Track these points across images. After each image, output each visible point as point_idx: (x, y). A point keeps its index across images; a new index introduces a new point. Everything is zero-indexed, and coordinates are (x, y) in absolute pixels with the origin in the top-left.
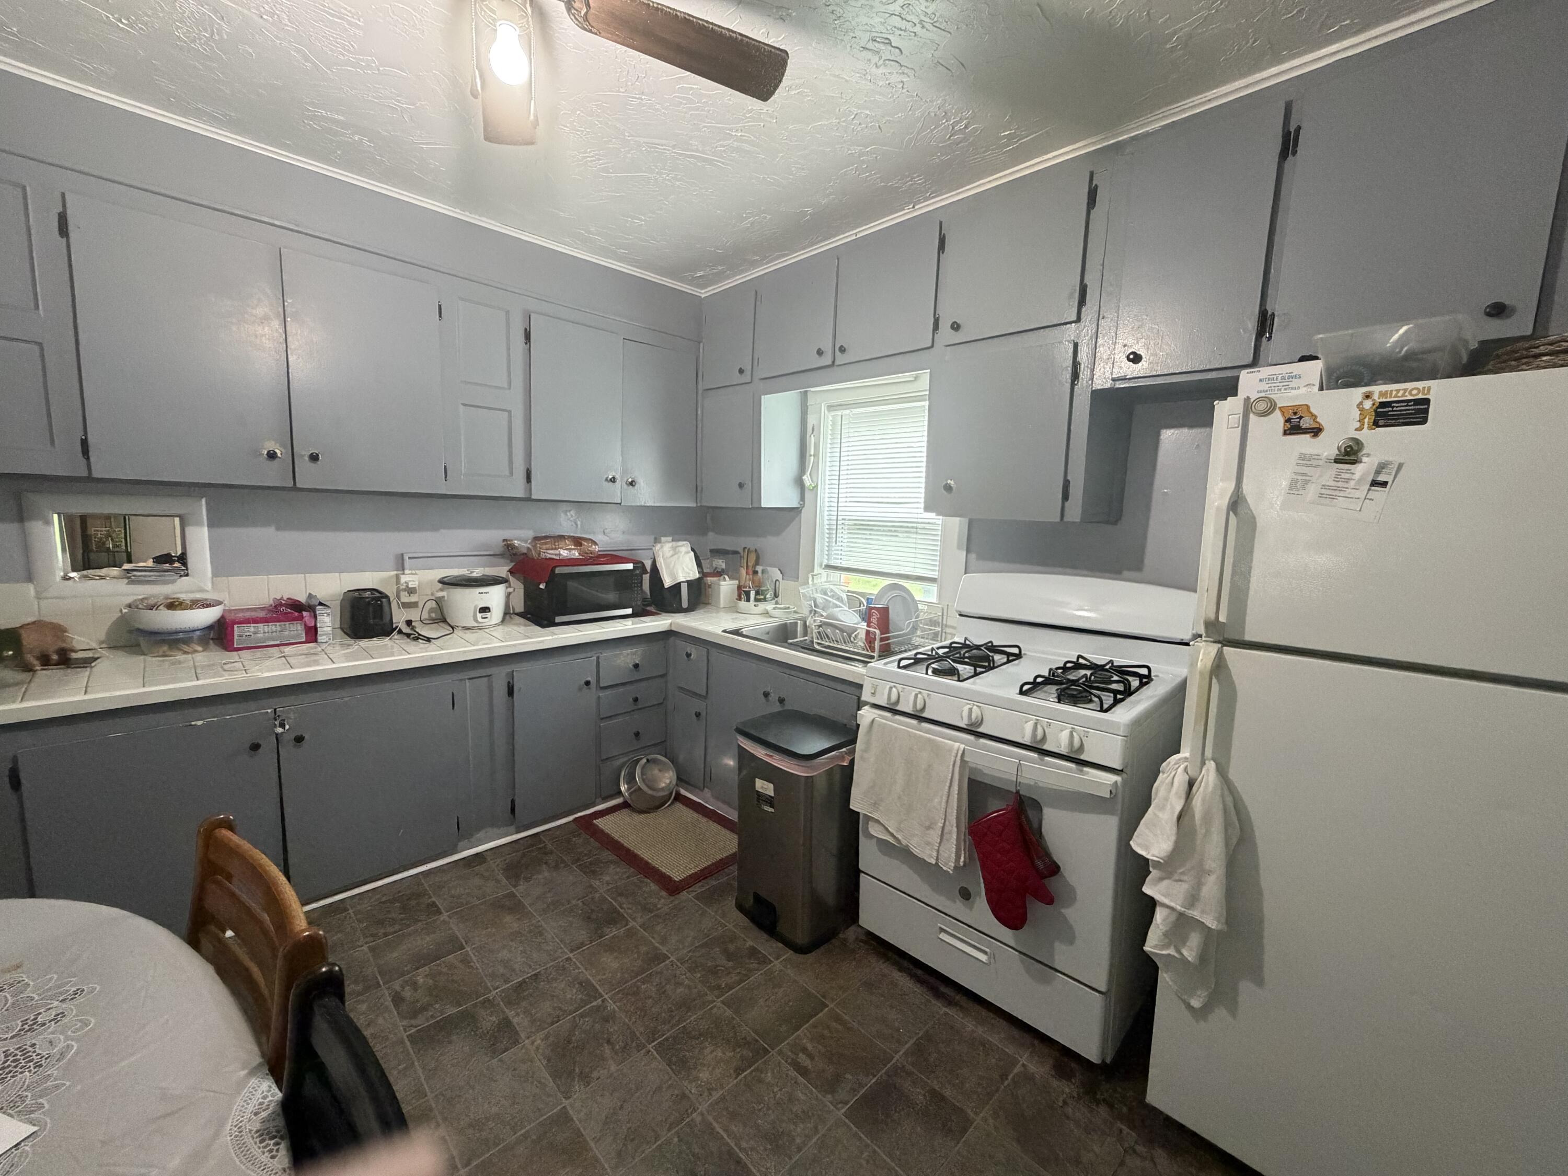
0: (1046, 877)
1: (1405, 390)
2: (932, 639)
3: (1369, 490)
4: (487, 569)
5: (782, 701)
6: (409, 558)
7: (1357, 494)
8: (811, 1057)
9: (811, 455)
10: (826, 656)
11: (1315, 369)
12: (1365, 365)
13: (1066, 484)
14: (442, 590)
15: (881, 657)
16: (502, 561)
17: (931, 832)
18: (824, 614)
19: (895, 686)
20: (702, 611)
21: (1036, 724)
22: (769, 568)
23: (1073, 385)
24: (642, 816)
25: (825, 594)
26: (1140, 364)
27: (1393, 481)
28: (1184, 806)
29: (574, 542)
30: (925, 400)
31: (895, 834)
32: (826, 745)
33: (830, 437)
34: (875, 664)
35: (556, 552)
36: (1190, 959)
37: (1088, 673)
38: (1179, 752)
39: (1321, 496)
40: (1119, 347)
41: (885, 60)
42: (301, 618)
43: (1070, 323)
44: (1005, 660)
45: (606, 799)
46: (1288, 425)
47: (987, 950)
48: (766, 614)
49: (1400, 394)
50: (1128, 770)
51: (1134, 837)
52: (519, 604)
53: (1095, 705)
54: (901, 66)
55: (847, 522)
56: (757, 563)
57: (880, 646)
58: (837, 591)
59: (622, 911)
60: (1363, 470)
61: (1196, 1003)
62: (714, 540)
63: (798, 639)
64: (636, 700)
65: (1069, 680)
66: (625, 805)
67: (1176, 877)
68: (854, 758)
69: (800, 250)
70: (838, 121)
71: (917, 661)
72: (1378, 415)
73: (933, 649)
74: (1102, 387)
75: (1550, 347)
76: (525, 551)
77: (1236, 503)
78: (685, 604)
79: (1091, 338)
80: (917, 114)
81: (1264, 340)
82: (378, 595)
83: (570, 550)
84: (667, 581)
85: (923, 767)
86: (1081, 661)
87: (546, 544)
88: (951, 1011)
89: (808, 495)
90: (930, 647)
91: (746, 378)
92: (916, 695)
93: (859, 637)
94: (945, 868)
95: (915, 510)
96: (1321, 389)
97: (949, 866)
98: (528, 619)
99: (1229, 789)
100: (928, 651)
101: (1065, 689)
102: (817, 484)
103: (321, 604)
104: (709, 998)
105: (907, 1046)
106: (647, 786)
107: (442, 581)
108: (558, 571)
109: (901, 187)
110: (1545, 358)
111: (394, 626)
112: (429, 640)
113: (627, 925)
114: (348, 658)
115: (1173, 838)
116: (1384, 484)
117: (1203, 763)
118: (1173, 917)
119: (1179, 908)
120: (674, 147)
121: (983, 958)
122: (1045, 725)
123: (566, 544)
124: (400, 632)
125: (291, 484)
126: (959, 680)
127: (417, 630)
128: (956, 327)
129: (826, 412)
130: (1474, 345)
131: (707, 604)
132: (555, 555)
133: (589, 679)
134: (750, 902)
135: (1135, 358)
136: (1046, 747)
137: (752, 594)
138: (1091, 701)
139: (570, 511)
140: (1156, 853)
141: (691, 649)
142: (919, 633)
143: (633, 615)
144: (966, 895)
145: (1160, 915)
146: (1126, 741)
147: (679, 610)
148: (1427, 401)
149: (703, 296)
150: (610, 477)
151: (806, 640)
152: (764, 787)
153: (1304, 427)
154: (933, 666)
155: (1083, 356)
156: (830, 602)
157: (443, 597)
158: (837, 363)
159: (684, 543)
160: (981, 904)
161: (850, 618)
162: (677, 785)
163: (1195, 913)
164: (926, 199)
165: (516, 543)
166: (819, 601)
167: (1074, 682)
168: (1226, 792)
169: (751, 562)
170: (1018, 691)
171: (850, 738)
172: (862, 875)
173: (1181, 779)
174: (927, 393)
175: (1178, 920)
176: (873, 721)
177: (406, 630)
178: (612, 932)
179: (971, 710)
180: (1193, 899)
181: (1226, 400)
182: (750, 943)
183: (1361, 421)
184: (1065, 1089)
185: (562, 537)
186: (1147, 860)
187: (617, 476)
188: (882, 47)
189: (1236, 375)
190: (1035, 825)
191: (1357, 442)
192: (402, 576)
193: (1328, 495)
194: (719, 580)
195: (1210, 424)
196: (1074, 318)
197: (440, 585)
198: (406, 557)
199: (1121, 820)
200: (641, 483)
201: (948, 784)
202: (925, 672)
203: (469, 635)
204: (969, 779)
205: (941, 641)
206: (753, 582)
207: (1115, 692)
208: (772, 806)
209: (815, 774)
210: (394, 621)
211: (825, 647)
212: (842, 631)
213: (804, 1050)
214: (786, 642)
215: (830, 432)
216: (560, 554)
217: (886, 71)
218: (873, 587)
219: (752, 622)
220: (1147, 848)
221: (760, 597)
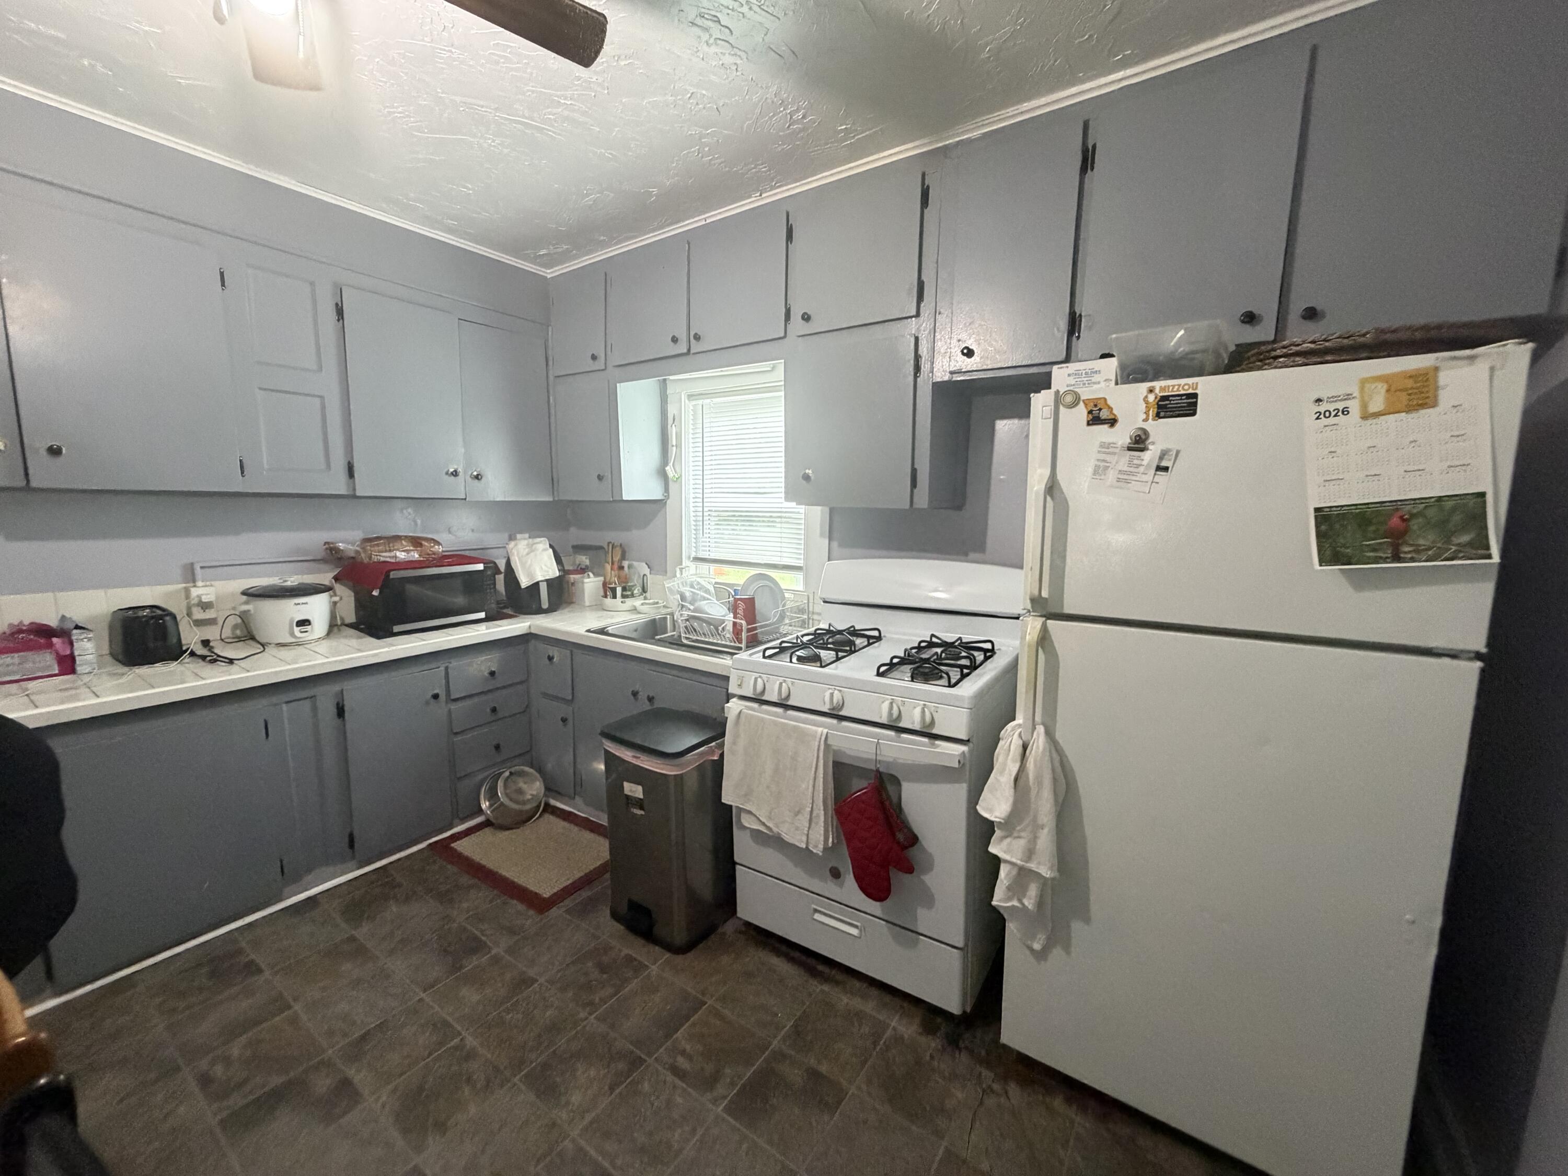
0: (906, 848)
1: (1179, 385)
2: (801, 627)
3: (1155, 474)
4: (305, 576)
5: (651, 699)
6: (202, 568)
7: (1145, 478)
8: (690, 1058)
9: (673, 446)
10: (694, 651)
11: (1112, 365)
12: (1148, 363)
13: (914, 472)
14: (246, 603)
15: (748, 647)
16: (323, 566)
17: (800, 817)
18: (692, 607)
19: (760, 677)
20: (566, 610)
21: (891, 703)
22: (635, 564)
23: (916, 377)
24: (507, 833)
25: (692, 586)
26: (973, 358)
27: (1173, 467)
28: (1020, 767)
29: (412, 542)
30: (780, 391)
31: (766, 823)
32: (695, 741)
33: (691, 427)
34: (743, 655)
35: (392, 554)
36: (1030, 907)
37: (939, 650)
38: (1014, 719)
39: (1119, 480)
40: (954, 341)
41: (716, 39)
42: (50, 646)
43: (911, 317)
44: (866, 643)
45: (463, 820)
46: (1091, 417)
47: (858, 924)
48: (634, 610)
49: (1175, 389)
50: (974, 740)
51: (980, 802)
52: (348, 612)
53: (944, 682)
54: (733, 47)
55: (714, 514)
56: (623, 557)
57: (747, 636)
58: (703, 583)
59: (483, 938)
60: (1149, 457)
61: (1037, 946)
62: (576, 535)
63: (669, 634)
64: (494, 710)
65: (921, 658)
66: (488, 824)
67: (1015, 834)
68: (723, 752)
69: (649, 233)
70: (674, 98)
71: (782, 650)
72: (1160, 407)
73: (797, 637)
74: (941, 380)
75: (1285, 350)
76: (353, 555)
77: (1052, 488)
78: (545, 605)
79: (930, 333)
80: (755, 99)
81: (1074, 338)
82: (159, 612)
83: (408, 551)
84: (524, 581)
85: (790, 753)
86: (934, 640)
87: (378, 545)
88: (826, 988)
89: (672, 487)
90: (795, 635)
91: (600, 364)
92: (781, 684)
93: (728, 628)
94: (815, 851)
95: (777, 500)
96: (1117, 384)
97: (818, 850)
98: (361, 630)
99: (1057, 750)
100: (793, 639)
101: (918, 667)
102: (681, 476)
103: (77, 627)
104: (582, 1015)
105: (786, 1029)
106: (511, 800)
107: (244, 593)
108: (393, 575)
109: (747, 173)
110: (1281, 360)
111: (184, 648)
112: (231, 661)
113: (489, 952)
114: (120, 689)
115: (1011, 800)
116: (1166, 469)
117: (1034, 728)
118: (1015, 872)
119: (1019, 862)
120: (496, 109)
121: (854, 932)
122: (900, 703)
123: (402, 544)
124: (193, 654)
125: (23, 483)
126: (821, 666)
127: (216, 651)
128: (806, 318)
129: (687, 401)
130: (1232, 348)
131: (571, 603)
132: (390, 557)
133: (436, 692)
134: (623, 909)
135: (969, 353)
136: (902, 725)
137: (619, 590)
138: (941, 677)
139: (406, 508)
140: (998, 814)
141: (555, 652)
142: (787, 621)
143: (487, 619)
144: (836, 874)
145: (1004, 871)
146: (971, 713)
147: (540, 611)
148: (1195, 396)
149: (549, 276)
150: (452, 470)
151: (673, 635)
152: (634, 790)
153: (1103, 418)
154: (798, 653)
155: (924, 350)
156: (698, 594)
157: (249, 611)
158: (692, 351)
159: (542, 539)
160: (850, 881)
161: (718, 610)
162: (545, 795)
163: (1032, 866)
164: (772, 188)
165: (341, 546)
166: (688, 594)
167: (927, 661)
168: (1054, 752)
169: (616, 559)
170: (875, 673)
171: (719, 731)
172: (738, 867)
173: (1016, 743)
174: (783, 383)
175: (1019, 874)
176: (740, 712)
177: (201, 651)
178: (471, 963)
179: (832, 695)
180: (1030, 854)
181: (1040, 392)
182: (626, 951)
183: (1147, 413)
184: (932, 1044)
185: (397, 538)
186: (992, 822)
187: (460, 470)
188: (710, 24)
189: (1048, 371)
190: (895, 800)
191: (1145, 432)
192: (193, 590)
193: (1124, 479)
194: (583, 577)
195: (1027, 416)
196: (914, 313)
197: (245, 598)
198: (197, 567)
199: (969, 787)
200: (489, 476)
201: (813, 769)
202: (789, 660)
203: (284, 653)
204: (834, 762)
205: (808, 628)
206: (619, 578)
207: (962, 667)
208: (642, 808)
209: (684, 771)
210: (184, 642)
211: (693, 641)
212: (709, 623)
213: (683, 1053)
214: (654, 638)
215: (691, 422)
216: (396, 557)
217: (719, 50)
218: (738, 577)
219: (620, 620)
220: (990, 811)
221: (628, 593)
